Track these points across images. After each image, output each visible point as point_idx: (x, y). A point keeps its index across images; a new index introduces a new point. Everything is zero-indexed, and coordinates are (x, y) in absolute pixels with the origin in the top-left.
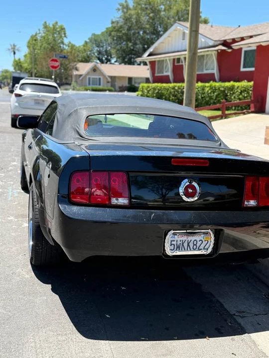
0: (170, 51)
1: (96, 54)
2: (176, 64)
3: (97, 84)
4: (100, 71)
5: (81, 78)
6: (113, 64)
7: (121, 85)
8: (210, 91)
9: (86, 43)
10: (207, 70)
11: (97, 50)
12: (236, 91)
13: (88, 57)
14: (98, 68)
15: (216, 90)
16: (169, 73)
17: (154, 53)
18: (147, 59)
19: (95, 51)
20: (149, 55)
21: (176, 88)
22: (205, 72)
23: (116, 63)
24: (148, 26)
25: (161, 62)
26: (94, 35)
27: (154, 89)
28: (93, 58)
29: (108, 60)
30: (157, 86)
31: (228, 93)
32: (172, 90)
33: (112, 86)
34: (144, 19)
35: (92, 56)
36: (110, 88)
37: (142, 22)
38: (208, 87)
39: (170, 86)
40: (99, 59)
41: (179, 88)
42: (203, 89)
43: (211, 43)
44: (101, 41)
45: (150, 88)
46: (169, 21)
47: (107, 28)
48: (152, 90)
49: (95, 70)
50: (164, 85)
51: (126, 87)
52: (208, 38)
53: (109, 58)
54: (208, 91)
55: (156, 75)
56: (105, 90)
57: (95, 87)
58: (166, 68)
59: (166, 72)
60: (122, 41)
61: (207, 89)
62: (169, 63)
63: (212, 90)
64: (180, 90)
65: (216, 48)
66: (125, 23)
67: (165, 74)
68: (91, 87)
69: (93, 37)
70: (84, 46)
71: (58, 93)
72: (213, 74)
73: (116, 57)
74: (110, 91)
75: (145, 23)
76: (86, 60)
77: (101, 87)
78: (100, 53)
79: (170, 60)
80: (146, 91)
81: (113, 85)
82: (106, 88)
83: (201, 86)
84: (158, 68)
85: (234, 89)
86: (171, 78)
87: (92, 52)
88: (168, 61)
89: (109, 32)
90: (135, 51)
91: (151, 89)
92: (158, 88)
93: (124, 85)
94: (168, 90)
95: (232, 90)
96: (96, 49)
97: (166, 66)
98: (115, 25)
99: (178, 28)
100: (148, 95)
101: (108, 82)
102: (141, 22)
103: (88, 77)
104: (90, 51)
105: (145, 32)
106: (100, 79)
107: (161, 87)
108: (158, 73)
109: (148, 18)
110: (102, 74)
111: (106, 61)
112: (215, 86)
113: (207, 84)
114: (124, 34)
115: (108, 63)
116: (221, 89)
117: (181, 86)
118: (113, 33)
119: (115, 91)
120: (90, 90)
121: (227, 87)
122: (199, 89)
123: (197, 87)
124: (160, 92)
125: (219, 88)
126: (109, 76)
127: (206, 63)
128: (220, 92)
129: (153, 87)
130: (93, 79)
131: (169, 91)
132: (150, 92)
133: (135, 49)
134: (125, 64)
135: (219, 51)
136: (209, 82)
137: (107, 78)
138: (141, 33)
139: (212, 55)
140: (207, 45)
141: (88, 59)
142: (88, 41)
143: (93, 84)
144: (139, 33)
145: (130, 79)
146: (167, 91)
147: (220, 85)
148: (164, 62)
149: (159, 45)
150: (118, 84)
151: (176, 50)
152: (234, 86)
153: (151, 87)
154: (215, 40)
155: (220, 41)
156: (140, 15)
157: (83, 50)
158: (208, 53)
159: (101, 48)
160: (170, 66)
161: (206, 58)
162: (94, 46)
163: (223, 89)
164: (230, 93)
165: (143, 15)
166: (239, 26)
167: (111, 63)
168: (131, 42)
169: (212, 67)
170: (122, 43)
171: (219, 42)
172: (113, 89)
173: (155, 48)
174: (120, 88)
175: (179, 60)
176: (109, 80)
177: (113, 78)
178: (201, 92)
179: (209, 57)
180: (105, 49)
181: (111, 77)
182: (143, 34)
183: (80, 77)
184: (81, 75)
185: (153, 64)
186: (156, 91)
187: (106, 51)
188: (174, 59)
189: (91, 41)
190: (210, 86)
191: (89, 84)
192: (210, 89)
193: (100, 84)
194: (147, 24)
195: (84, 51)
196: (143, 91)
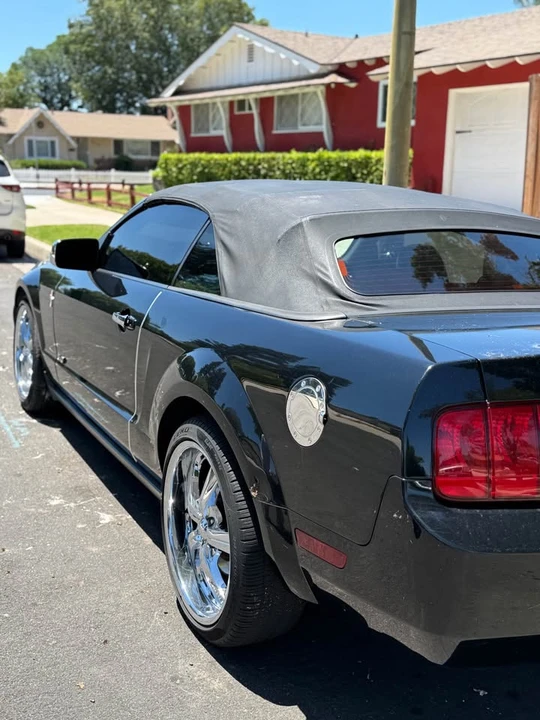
0: (221, 83)
1: (37, 91)
2: (236, 113)
3: (47, 155)
4: (52, 125)
5: (11, 142)
6: (76, 111)
7: (98, 156)
8: (317, 170)
9: (14, 66)
10: (304, 125)
11: (40, 82)
12: (374, 168)
13: (22, 96)
14: (48, 121)
15: (330, 166)
16: (222, 130)
17: (185, 89)
18: (171, 102)
19: (35, 84)
20: (176, 93)
21: (243, 163)
22: (302, 129)
23: (84, 110)
24: (146, 35)
25: (203, 108)
26: (31, 49)
27: (194, 165)
28: (32, 99)
29: (65, 104)
30: (200, 159)
31: (357, 173)
32: (234, 168)
33: (80, 157)
34: (139, 19)
35: (30, 95)
36: (78, 163)
37: (135, 24)
38: (313, 161)
39: (230, 159)
40: (45, 101)
41: (249, 164)
42: (304, 165)
43: (313, 69)
44: (48, 62)
45: (185, 162)
46: (189, 25)
47: (59, 37)
48: (189, 166)
49: (40, 123)
50: (216, 156)
51: (110, 160)
52: (306, 58)
53: (67, 98)
54: (314, 169)
55: (193, 135)
56: (67, 167)
57: (44, 160)
58: (213, 121)
59: (215, 129)
60: (93, 64)
61: (311, 166)
62: (221, 110)
63: (322, 167)
64: (251, 167)
65: (326, 80)
66: (99, 27)
67: (213, 133)
68: (35, 159)
69: (30, 54)
70: (10, 73)
71: (9, 175)
72: (320, 134)
73: (83, 97)
74: (78, 168)
75: (139, 27)
76: (17, 102)
77: (57, 160)
78: (46, 88)
79: (223, 103)
80: (174, 169)
81: (82, 156)
82: (69, 163)
83: (299, 159)
84: (197, 122)
85: (371, 165)
86: (228, 142)
87: (29, 85)
88: (219, 105)
89: (64, 46)
90: (123, 84)
91: (185, 165)
92: (203, 162)
93: (107, 157)
94: (225, 166)
95: (366, 167)
96: (37, 79)
97: (214, 117)
98: (76, 30)
99: (240, 36)
100: (181, 177)
101: (72, 150)
102: (131, 26)
103: (26, 139)
104: (25, 84)
105: (139, 47)
106: (53, 143)
107: (209, 161)
108: (198, 130)
109: (145, 16)
110: (57, 132)
111: (60, 105)
112: (329, 158)
113: (311, 155)
114: (97, 49)
115: (66, 108)
116: (342, 164)
117: (254, 159)
118: (72, 48)
119: (88, 168)
120: (34, 167)
121: (355, 160)
122: (294, 165)
123: (290, 161)
124: (206, 170)
125: (337, 163)
126: (73, 138)
127: (303, 111)
128: (339, 171)
129: (190, 160)
130: (38, 142)
131: (227, 169)
132: (184, 172)
133: (121, 81)
134: (104, 112)
135: (333, 86)
136: (315, 151)
137: (68, 142)
138: (133, 47)
139: (315, 93)
140: (303, 74)
141: (20, 101)
142: (19, 62)
143: (39, 155)
144: (128, 47)
145: (118, 144)
146: (224, 170)
147: (340, 157)
148: (210, 109)
149: (197, 71)
150: (93, 154)
151: (236, 82)
152: (369, 158)
153: (186, 160)
154: (322, 62)
155: (331, 65)
156: (129, 10)
157: (7, 81)
158: (307, 90)
159: (49, 79)
160: (223, 116)
161: (303, 99)
162: (33, 73)
163: (346, 165)
164: (363, 174)
165: (135, 10)
166: (357, 36)
167: (71, 110)
168: (111, 66)
169: (316, 119)
170: (93, 67)
171: (330, 68)
172: (82, 163)
173: (189, 80)
174: (97, 161)
175: (242, 104)
176: (74, 144)
177: (82, 141)
178: (298, 171)
179: (308, 98)
180: (56, 81)
181: (78, 139)
182: (136, 49)
183: (7, 141)
184: (10, 136)
185: (184, 111)
186: (199, 170)
187: (59, 85)
188: (231, 103)
189: (25, 63)
190: (319, 159)
191: (31, 154)
192: (317, 165)
193: (53, 155)
194: (144, 30)
195: (11, 85)
196: (166, 169)
